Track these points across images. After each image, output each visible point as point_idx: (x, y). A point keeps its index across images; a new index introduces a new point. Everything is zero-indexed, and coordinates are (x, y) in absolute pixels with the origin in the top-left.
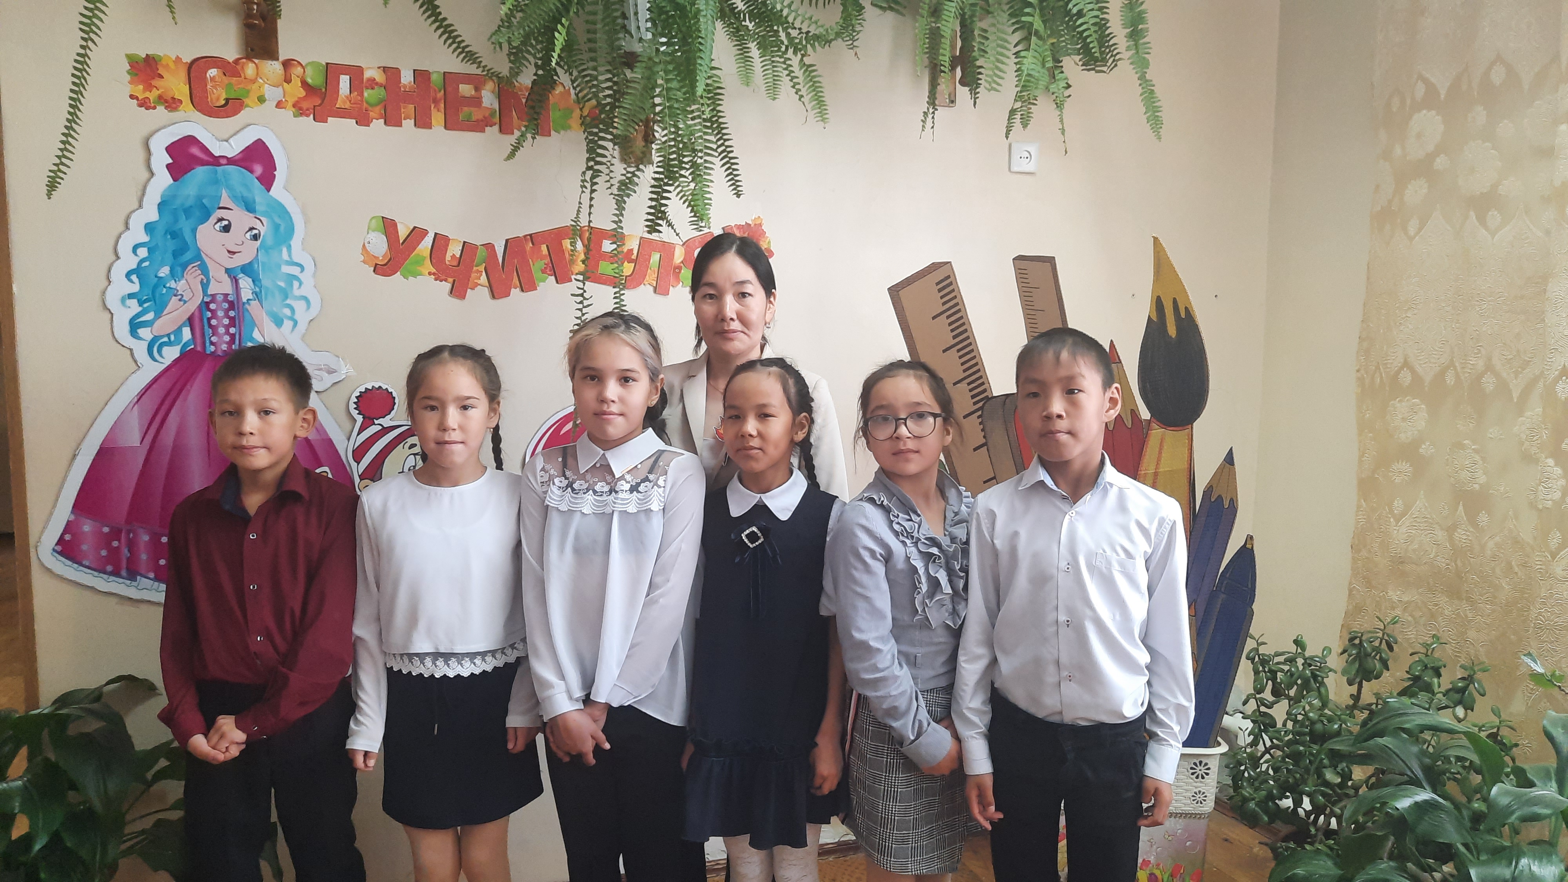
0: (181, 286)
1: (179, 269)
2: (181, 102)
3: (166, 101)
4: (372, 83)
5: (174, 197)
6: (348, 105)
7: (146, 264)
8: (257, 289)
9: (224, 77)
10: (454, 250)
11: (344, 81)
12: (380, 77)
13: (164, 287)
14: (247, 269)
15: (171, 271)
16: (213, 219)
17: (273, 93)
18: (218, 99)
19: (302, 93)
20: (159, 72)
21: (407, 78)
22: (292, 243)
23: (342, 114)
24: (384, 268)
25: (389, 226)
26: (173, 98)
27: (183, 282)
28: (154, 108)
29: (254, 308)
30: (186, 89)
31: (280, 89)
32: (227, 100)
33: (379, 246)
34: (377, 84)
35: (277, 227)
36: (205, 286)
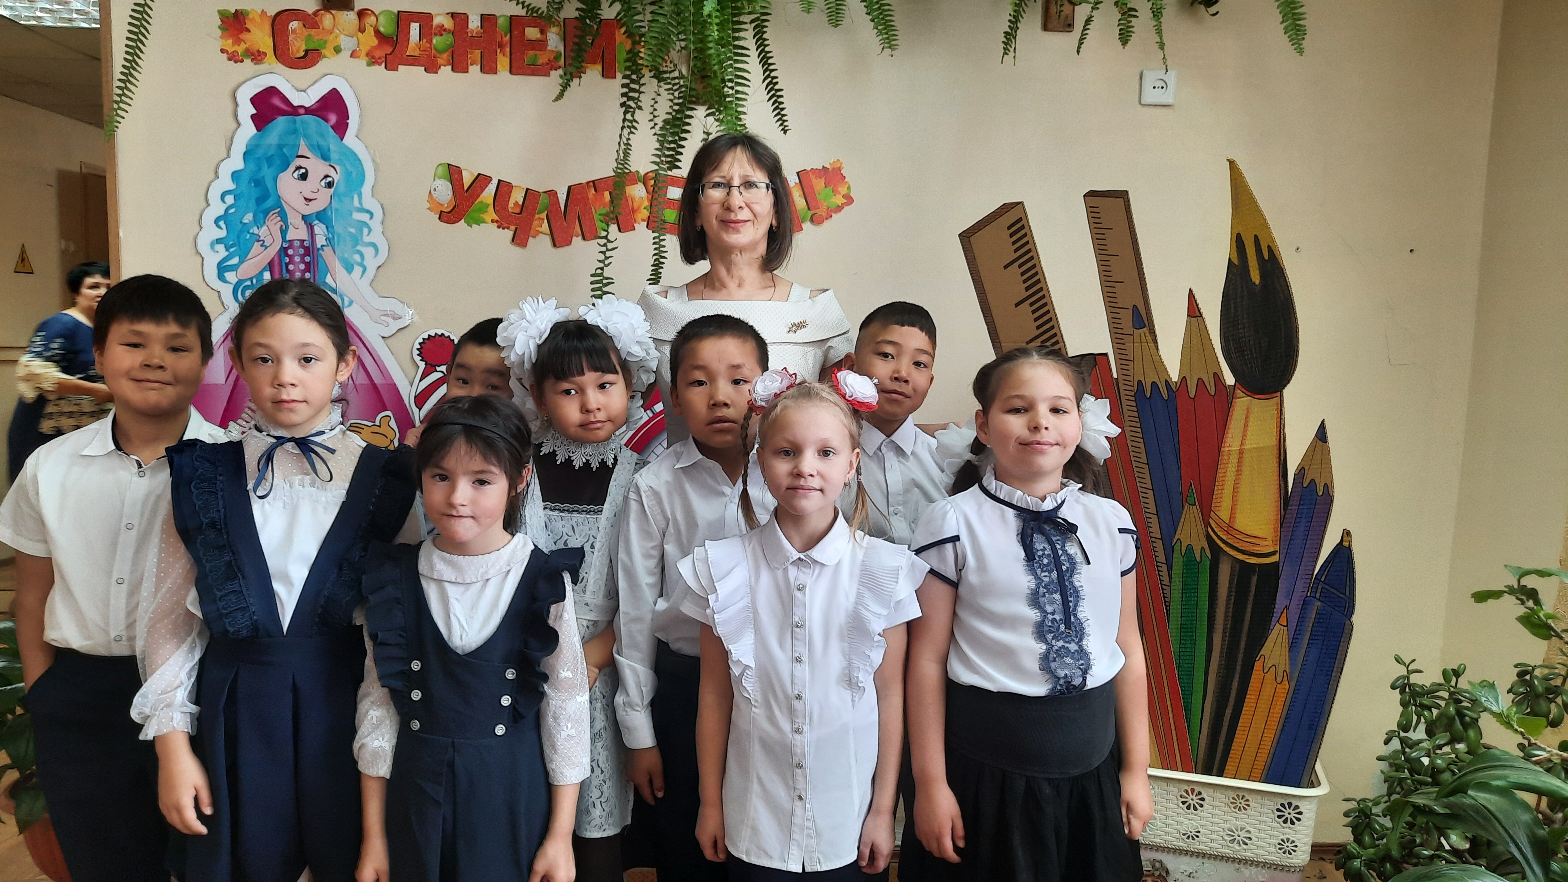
0: (263, 232)
1: (261, 215)
2: (265, 54)
3: (253, 54)
4: (442, 30)
5: (258, 146)
6: (417, 53)
7: (232, 210)
8: (331, 236)
9: (304, 29)
10: (517, 197)
11: (415, 28)
12: (448, 23)
13: (248, 233)
14: (321, 216)
15: (254, 217)
16: (292, 168)
17: (347, 43)
18: (298, 51)
19: (375, 42)
20: (247, 26)
21: (474, 23)
22: (363, 190)
23: (413, 61)
24: (449, 216)
25: (453, 173)
26: (259, 51)
27: (265, 228)
28: (242, 61)
29: (327, 253)
30: (270, 42)
31: (355, 40)
32: (307, 51)
33: (444, 192)
34: (445, 30)
35: (348, 174)
36: (284, 232)
